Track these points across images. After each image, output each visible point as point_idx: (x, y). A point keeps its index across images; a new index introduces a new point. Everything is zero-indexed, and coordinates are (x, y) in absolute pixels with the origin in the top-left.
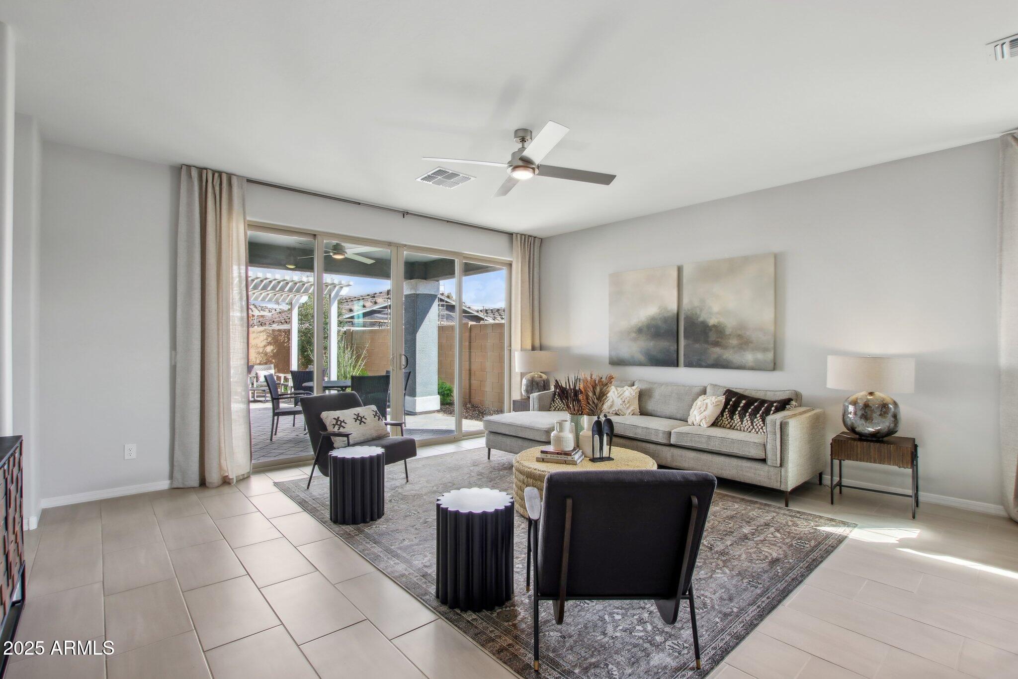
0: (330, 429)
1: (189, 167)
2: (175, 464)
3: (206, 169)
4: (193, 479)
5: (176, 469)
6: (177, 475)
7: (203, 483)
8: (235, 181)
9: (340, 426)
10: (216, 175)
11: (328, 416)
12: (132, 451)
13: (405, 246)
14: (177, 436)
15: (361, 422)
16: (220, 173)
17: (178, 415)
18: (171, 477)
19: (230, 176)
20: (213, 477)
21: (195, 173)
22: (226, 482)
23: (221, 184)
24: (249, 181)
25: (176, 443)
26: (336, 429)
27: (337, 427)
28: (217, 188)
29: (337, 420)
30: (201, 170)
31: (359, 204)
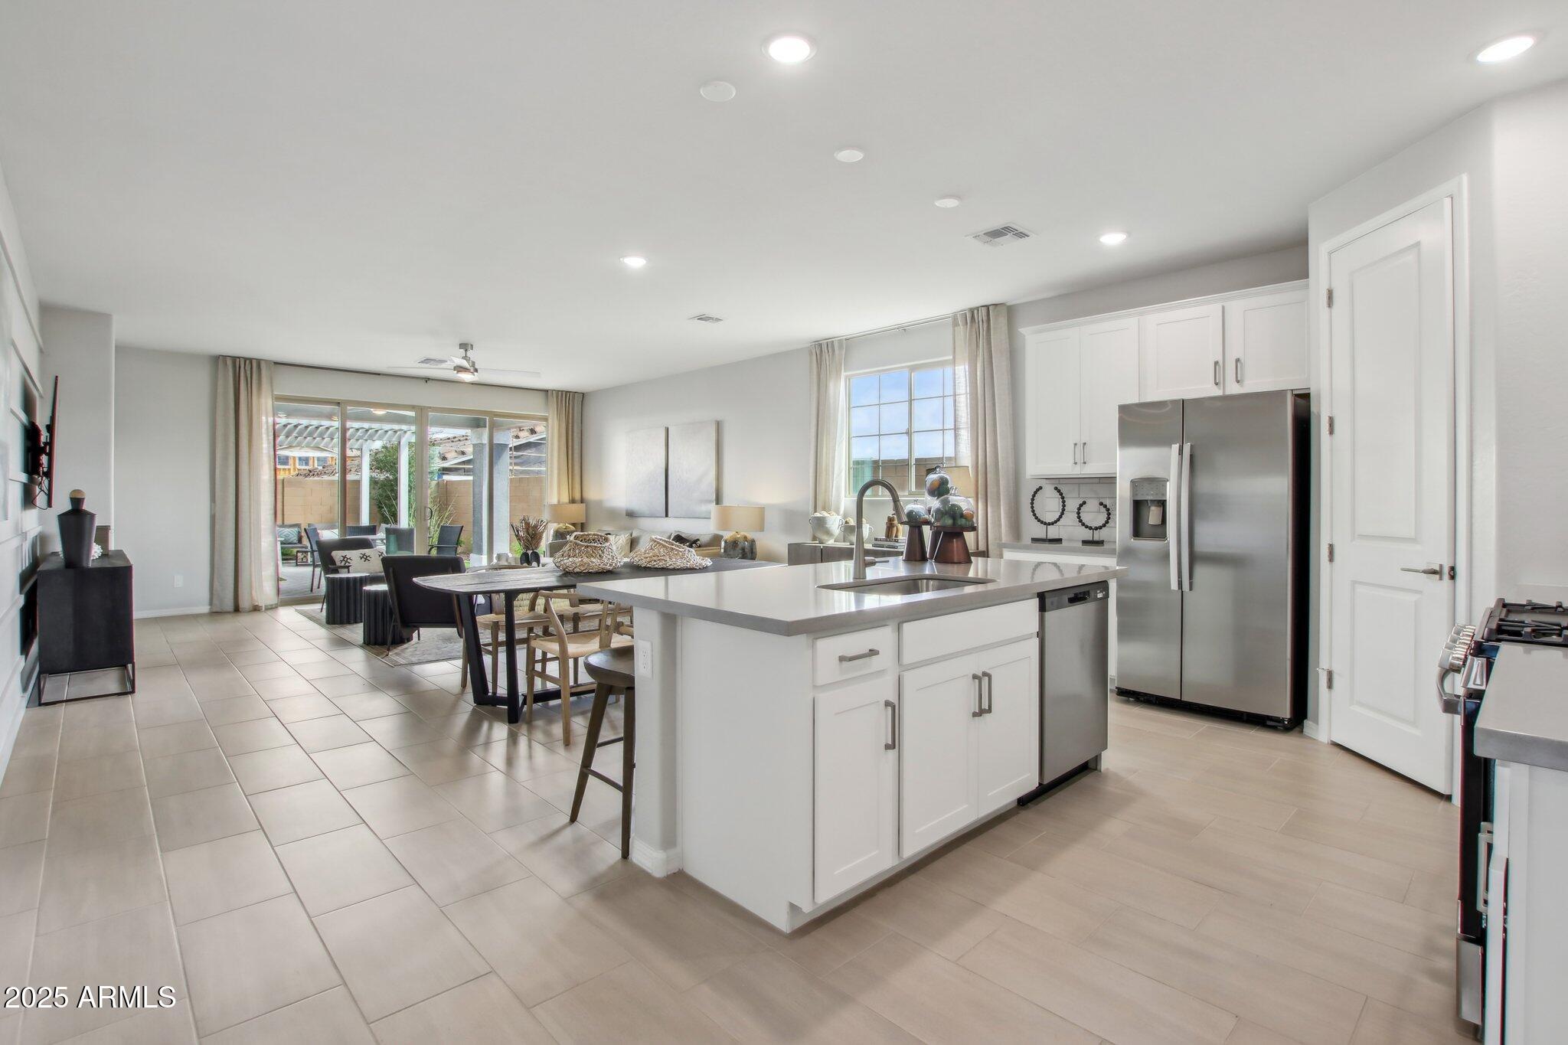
0: (338, 564)
1: (225, 357)
2: (214, 592)
3: (239, 358)
4: (229, 604)
5: (215, 597)
6: (216, 601)
7: (237, 609)
8: (263, 365)
9: (346, 562)
10: (248, 362)
11: (337, 555)
12: (179, 581)
13: (430, 407)
14: (216, 570)
15: (366, 559)
16: (251, 360)
17: (216, 554)
18: (211, 603)
19: (259, 361)
20: (245, 603)
21: (229, 362)
22: (256, 609)
23: (251, 368)
24: (276, 363)
25: (215, 576)
26: (343, 564)
27: (344, 562)
28: (249, 372)
29: (344, 557)
30: (234, 359)
31: (379, 374)
